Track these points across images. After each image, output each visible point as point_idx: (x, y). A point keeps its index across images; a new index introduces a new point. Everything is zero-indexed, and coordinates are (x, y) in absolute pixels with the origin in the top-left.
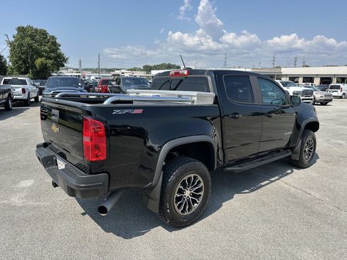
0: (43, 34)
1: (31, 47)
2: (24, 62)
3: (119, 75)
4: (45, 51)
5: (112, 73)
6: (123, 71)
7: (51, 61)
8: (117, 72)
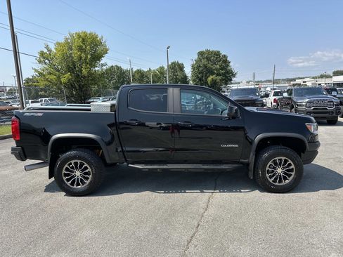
0: (217, 55)
1: (206, 67)
2: (200, 80)
3: (299, 85)
4: (216, 69)
5: (292, 83)
6: (306, 80)
7: (220, 77)
8: (298, 81)
